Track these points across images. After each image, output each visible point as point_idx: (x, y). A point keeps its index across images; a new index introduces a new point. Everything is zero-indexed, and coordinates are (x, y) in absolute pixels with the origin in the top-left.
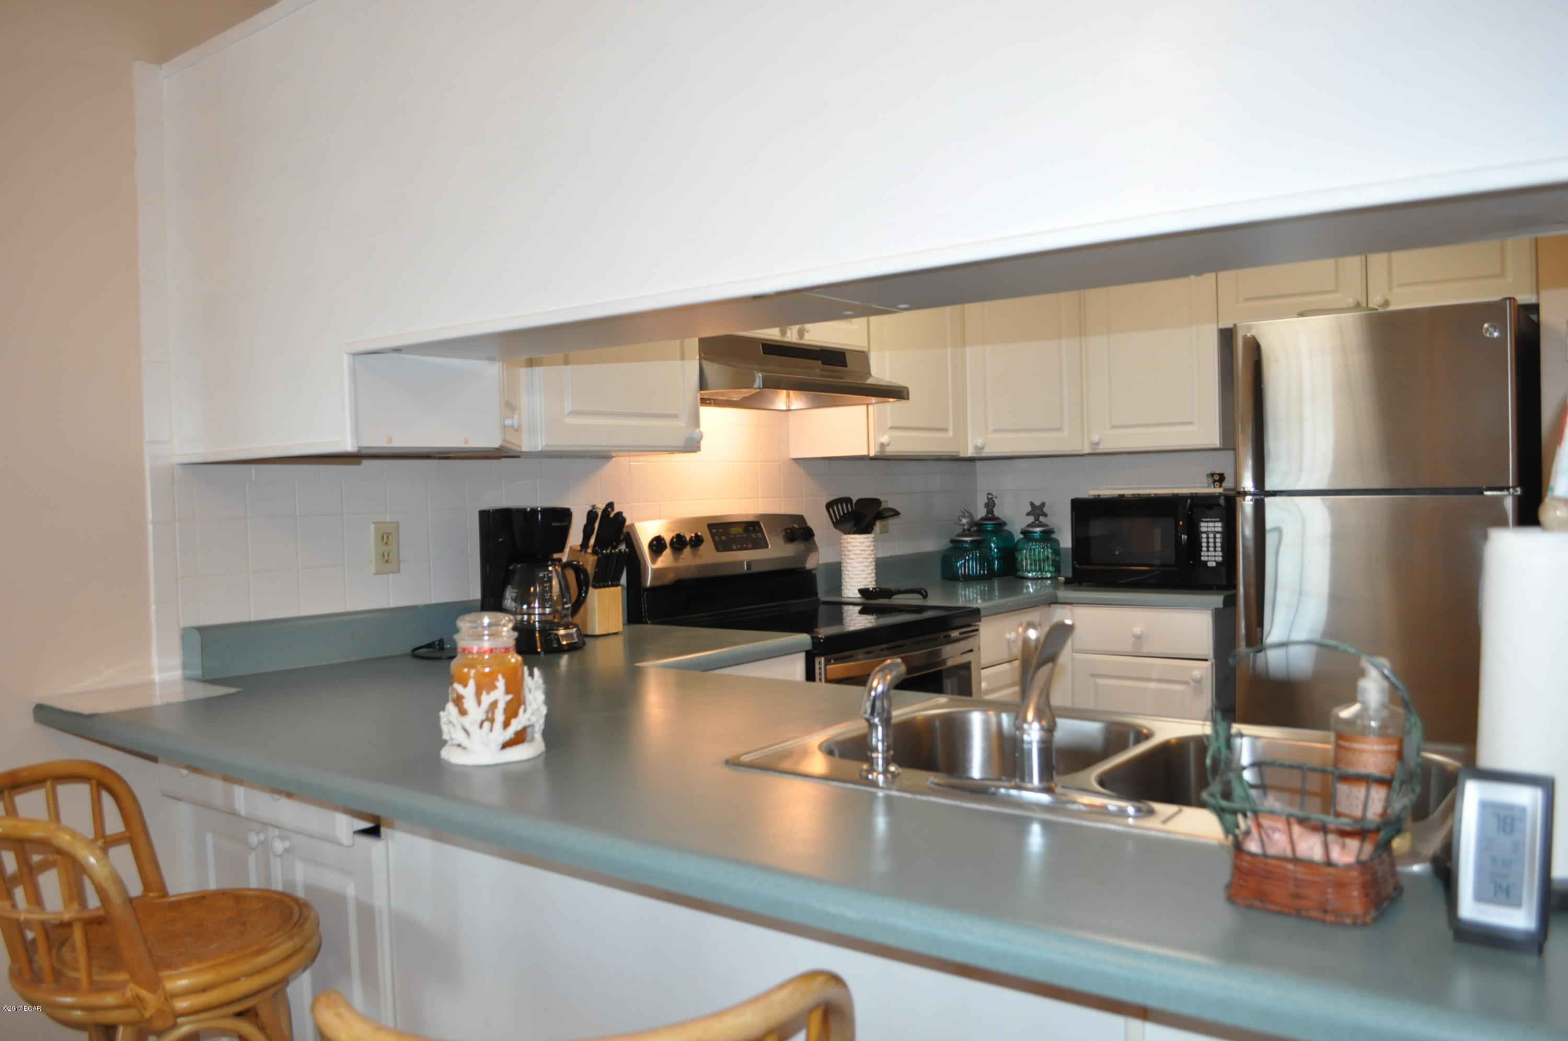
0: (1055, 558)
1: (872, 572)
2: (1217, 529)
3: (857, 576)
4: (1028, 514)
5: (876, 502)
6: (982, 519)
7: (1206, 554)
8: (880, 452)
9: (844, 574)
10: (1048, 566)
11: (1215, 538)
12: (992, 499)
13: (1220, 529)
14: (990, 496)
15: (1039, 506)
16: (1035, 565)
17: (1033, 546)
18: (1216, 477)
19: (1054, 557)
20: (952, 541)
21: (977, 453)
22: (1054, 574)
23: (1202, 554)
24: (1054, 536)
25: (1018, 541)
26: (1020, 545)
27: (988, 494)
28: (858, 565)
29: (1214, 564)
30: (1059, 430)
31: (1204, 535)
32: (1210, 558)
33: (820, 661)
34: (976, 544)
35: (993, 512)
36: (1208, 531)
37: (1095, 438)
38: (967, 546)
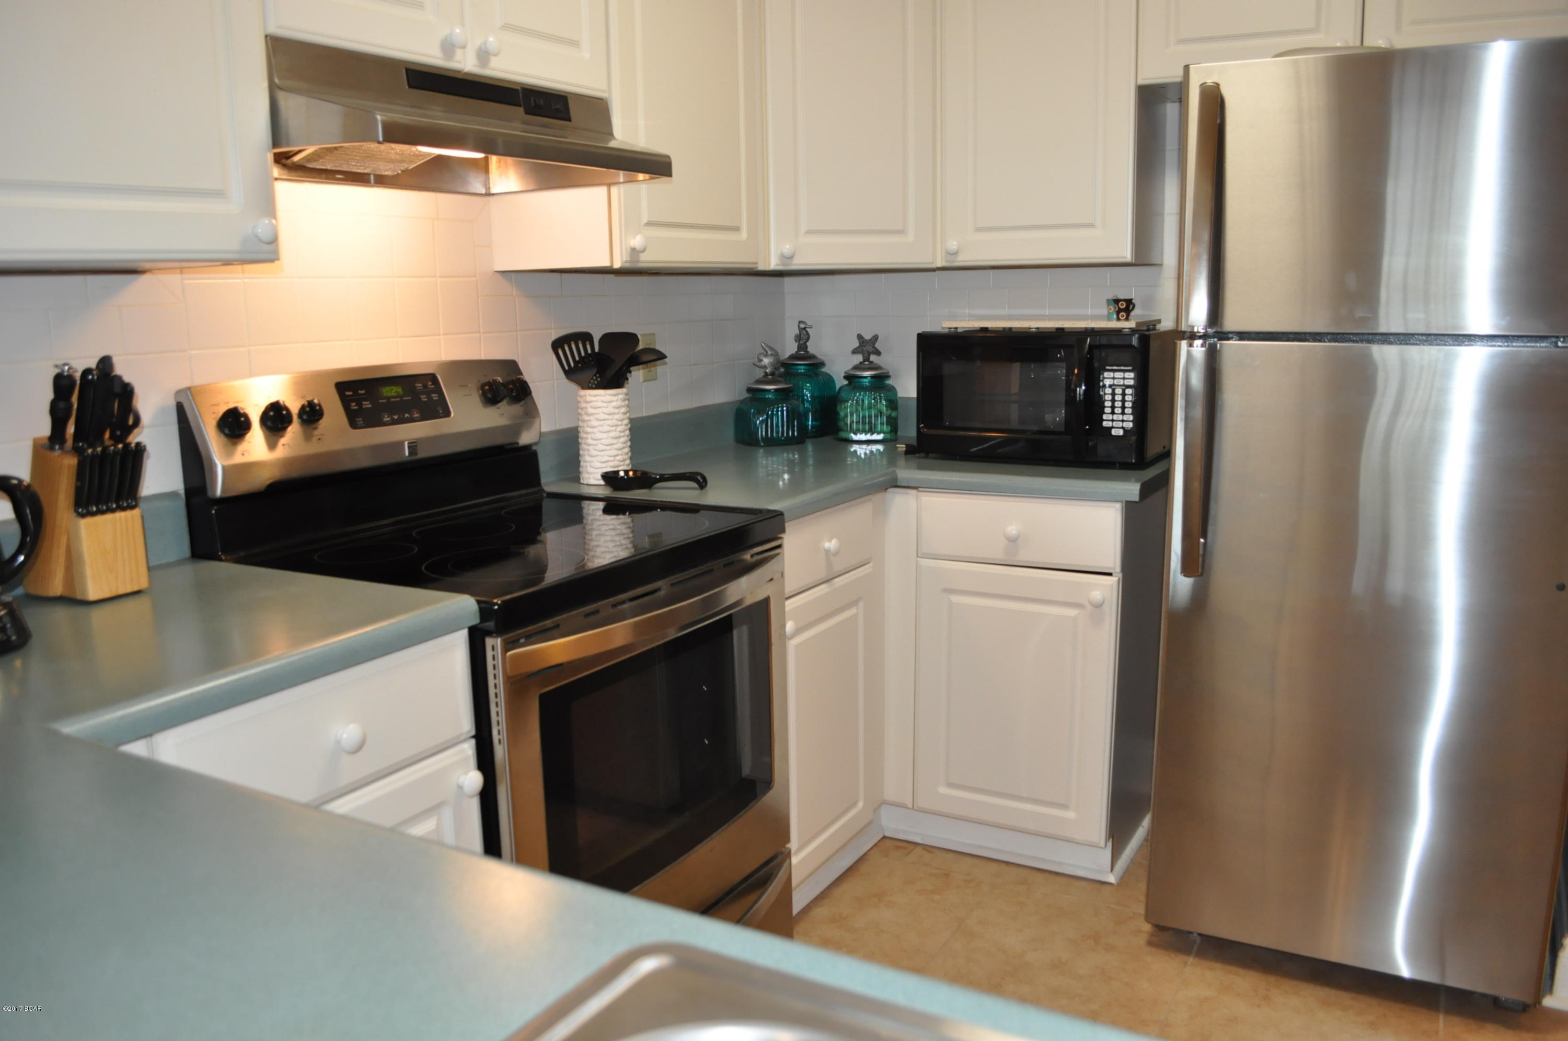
0: (891, 413)
1: (624, 445)
2: (1127, 382)
3: (602, 453)
4: (855, 352)
5: (630, 338)
6: (792, 357)
7: (1110, 417)
8: (631, 262)
9: (583, 450)
10: (882, 424)
11: (1124, 394)
12: (805, 328)
13: (1132, 382)
14: (802, 326)
15: (871, 340)
16: (864, 423)
17: (858, 395)
18: (1122, 305)
19: (889, 412)
20: (750, 390)
21: (784, 265)
22: (888, 436)
23: (1105, 417)
24: (889, 382)
25: (840, 388)
26: (843, 395)
27: (800, 322)
28: (604, 436)
29: (1121, 432)
30: (901, 232)
31: (1109, 391)
32: (1115, 424)
33: (494, 645)
34: (784, 395)
35: (807, 347)
36: (1114, 385)
37: (953, 245)
38: (770, 396)
